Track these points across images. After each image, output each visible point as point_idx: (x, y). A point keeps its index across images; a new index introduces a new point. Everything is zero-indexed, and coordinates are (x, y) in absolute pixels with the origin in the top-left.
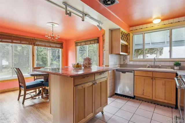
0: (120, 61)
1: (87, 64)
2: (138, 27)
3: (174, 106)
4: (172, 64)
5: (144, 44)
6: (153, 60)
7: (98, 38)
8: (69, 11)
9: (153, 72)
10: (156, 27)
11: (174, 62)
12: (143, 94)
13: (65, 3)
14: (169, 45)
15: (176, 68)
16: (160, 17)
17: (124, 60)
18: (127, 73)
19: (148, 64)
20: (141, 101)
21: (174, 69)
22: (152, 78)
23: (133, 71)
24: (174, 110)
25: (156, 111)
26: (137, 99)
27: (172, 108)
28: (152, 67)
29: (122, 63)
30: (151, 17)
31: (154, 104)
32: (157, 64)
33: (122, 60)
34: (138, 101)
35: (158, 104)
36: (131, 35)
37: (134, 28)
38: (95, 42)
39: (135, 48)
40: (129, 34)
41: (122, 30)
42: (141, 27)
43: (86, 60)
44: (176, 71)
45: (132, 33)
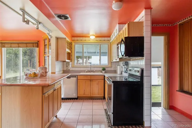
0: (63, 67)
1: (44, 73)
2: (79, 38)
3: (103, 98)
4: (101, 69)
5: (83, 52)
6: (90, 66)
7: (38, 42)
8: (26, 19)
9: (91, 75)
10: (91, 41)
11: (102, 68)
12: (84, 94)
13: (23, 10)
14: (99, 54)
15: (103, 72)
16: (95, 34)
17: (67, 66)
18: (71, 78)
19: (86, 69)
20: (83, 100)
21: (102, 73)
22: (91, 80)
23: (77, 76)
24: (103, 100)
25: (94, 103)
26: (80, 99)
27: (102, 99)
28: (89, 72)
29: (65, 69)
30: (89, 34)
31: (92, 99)
32: (92, 69)
33: (65, 66)
34: (81, 100)
35: (94, 99)
36: (73, 44)
37: (76, 39)
38: (33, 45)
39: (76, 55)
40: (72, 43)
41: (67, 39)
42: (81, 38)
43: (43, 69)
44: (104, 74)
45: (74, 43)
